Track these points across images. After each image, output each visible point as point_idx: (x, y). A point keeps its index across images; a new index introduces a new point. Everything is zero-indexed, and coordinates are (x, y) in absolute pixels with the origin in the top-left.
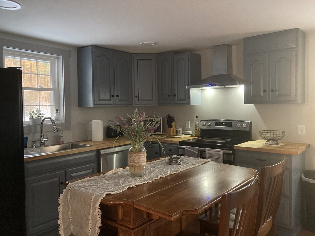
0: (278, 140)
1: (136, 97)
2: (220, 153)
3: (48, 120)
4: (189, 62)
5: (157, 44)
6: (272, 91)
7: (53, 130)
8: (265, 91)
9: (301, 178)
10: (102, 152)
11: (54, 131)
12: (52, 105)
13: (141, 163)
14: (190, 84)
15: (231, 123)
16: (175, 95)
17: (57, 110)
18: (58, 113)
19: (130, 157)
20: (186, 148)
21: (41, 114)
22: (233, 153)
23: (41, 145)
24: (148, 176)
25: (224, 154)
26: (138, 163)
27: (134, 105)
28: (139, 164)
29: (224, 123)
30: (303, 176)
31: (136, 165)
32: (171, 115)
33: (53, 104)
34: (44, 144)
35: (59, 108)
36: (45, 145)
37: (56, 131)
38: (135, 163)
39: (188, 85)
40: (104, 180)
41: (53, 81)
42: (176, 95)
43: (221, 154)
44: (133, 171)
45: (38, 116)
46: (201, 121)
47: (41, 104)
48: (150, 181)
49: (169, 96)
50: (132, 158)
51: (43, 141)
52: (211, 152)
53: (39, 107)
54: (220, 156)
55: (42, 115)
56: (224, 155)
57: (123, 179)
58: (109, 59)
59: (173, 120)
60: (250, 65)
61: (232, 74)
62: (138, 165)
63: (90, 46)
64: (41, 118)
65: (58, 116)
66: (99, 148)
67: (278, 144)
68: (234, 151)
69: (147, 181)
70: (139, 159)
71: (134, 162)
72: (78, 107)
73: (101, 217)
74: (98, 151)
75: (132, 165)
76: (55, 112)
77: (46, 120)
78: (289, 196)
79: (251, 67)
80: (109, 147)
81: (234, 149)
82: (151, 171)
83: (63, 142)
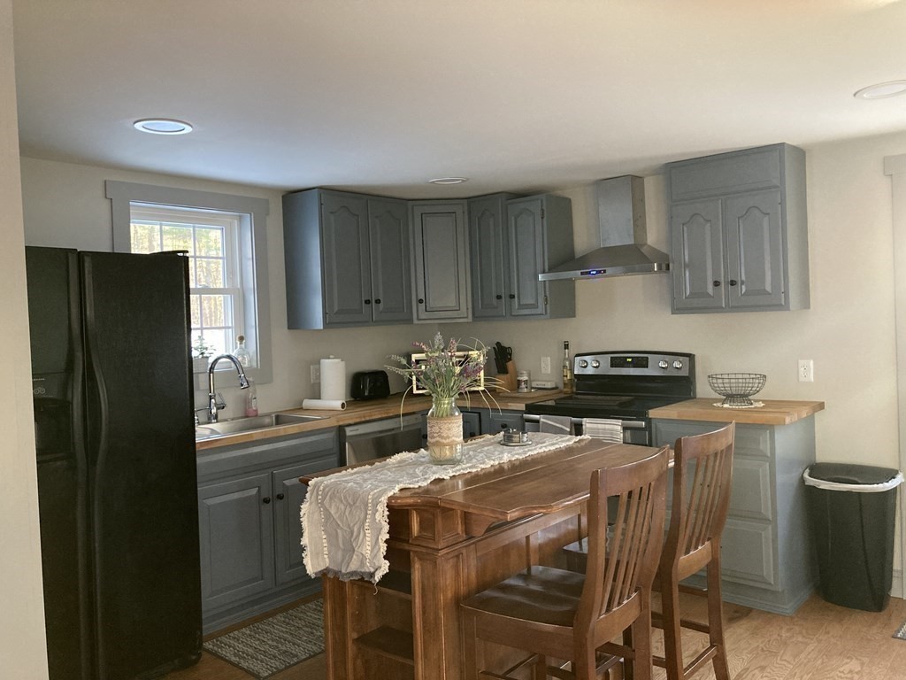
0: (749, 395)
1: (421, 301)
2: (616, 427)
3: (227, 362)
4: (543, 218)
5: (468, 179)
6: (733, 283)
7: (239, 385)
8: (717, 284)
9: (802, 480)
10: (349, 432)
11: (242, 385)
12: (229, 328)
13: (453, 438)
14: (547, 270)
15: (647, 358)
16: (512, 297)
17: (241, 339)
18: (243, 346)
19: (431, 427)
20: (542, 420)
21: (206, 349)
22: (649, 427)
23: (209, 419)
24: (467, 463)
25: (625, 429)
26: (448, 437)
27: (416, 322)
28: (450, 440)
29: (630, 360)
30: (806, 475)
31: (444, 441)
32: (506, 344)
33: (230, 325)
34: (216, 417)
35: (245, 333)
36: (219, 418)
37: (245, 384)
38: (442, 437)
39: (544, 272)
40: (386, 471)
41: (230, 272)
42: (516, 296)
43: (617, 430)
44: (438, 455)
45: (202, 353)
46: (578, 355)
47: (204, 326)
48: (474, 470)
49: (499, 297)
50: (436, 429)
51: (214, 411)
52: (595, 426)
53: (202, 333)
54: (616, 435)
55: (209, 351)
56: (624, 433)
57: (421, 468)
58: (358, 216)
59: (511, 355)
60: (683, 224)
61: (646, 244)
62: (447, 441)
63: (314, 188)
64: (207, 357)
65: (244, 350)
66: (341, 423)
67: (752, 404)
68: (649, 421)
69: (469, 470)
70: (449, 429)
71: (440, 436)
72: (288, 331)
73: (388, 521)
74: (341, 429)
75: (437, 441)
76: (236, 343)
77: (220, 361)
78: (770, 518)
79: (685, 228)
80: (363, 420)
81: (650, 416)
82: (470, 456)
83: (256, 411)
